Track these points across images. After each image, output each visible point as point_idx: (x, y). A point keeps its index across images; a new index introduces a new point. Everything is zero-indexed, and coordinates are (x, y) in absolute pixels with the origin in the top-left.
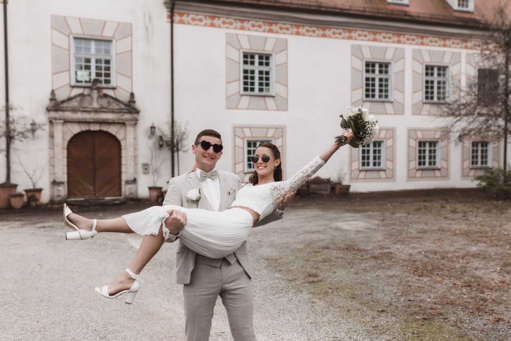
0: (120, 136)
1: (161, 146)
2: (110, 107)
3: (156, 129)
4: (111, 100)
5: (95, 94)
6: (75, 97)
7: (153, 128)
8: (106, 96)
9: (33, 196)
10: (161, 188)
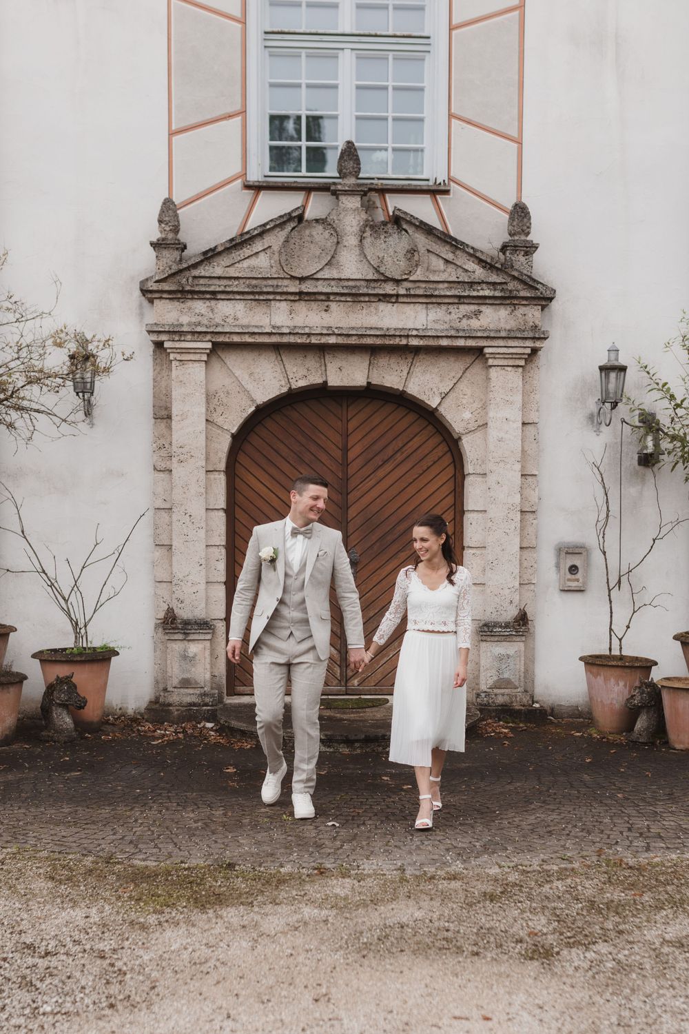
0: (457, 417)
1: (647, 460)
2: (418, 275)
3: (632, 375)
4: (421, 240)
5: (350, 214)
6: (263, 231)
7: (613, 370)
8: (398, 221)
9: (67, 681)
10: (646, 666)
